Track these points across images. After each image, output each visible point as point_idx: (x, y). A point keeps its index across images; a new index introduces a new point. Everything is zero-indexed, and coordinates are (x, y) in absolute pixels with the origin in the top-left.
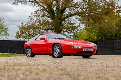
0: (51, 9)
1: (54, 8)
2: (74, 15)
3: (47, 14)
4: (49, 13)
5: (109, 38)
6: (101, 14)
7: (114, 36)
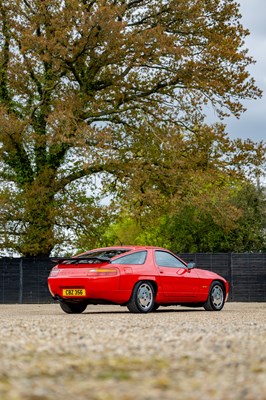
0: (19, 150)
1: (29, 149)
2: (96, 171)
3: (5, 169)
4: (13, 165)
5: (211, 245)
7: (229, 240)
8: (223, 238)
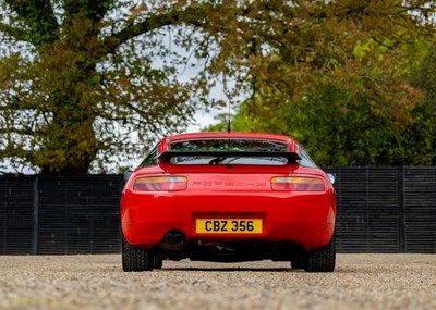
2: (168, 23)
3: (12, 20)
6: (323, 15)
7: (403, 143)
8: (393, 140)
